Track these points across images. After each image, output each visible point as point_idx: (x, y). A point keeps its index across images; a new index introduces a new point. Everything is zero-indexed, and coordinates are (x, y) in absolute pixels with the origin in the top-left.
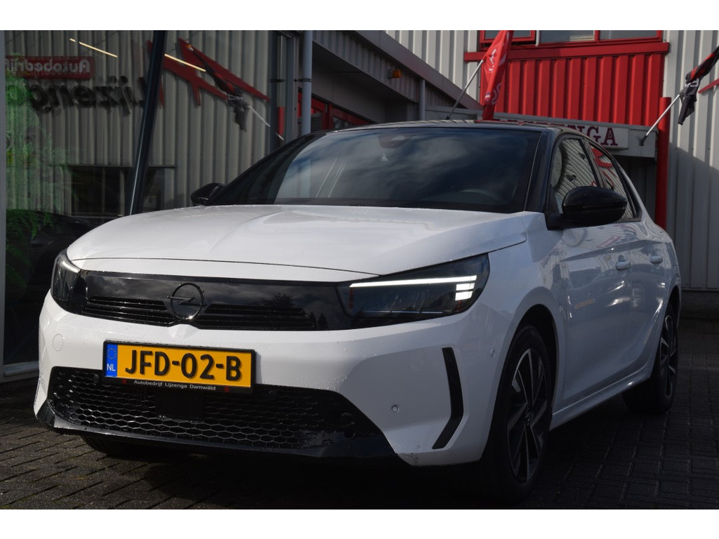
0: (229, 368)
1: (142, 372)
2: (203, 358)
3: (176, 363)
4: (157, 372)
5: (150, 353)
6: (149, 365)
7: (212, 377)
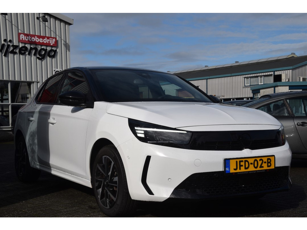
0: (268, 163)
1: (240, 169)
2: (260, 160)
3: (251, 164)
4: (246, 168)
5: (242, 161)
6: (242, 166)
7: (263, 167)
